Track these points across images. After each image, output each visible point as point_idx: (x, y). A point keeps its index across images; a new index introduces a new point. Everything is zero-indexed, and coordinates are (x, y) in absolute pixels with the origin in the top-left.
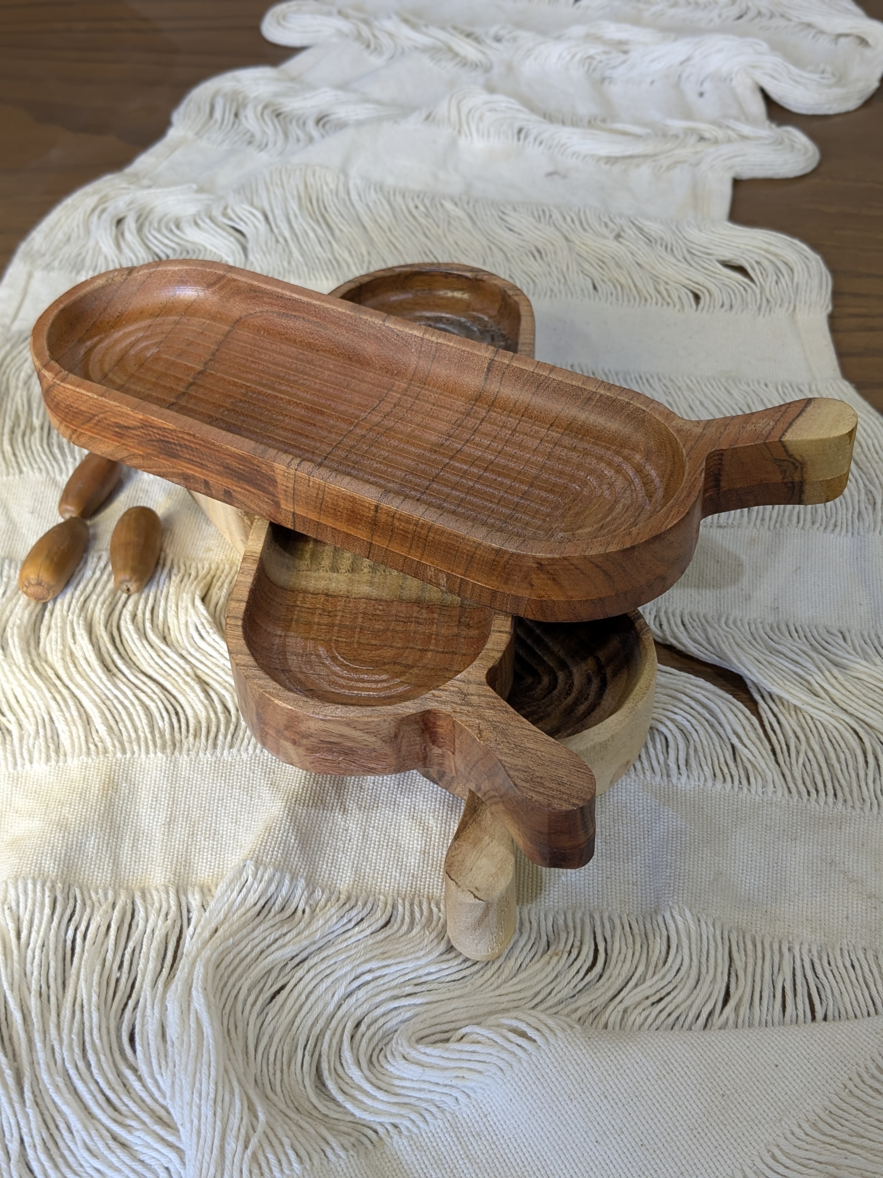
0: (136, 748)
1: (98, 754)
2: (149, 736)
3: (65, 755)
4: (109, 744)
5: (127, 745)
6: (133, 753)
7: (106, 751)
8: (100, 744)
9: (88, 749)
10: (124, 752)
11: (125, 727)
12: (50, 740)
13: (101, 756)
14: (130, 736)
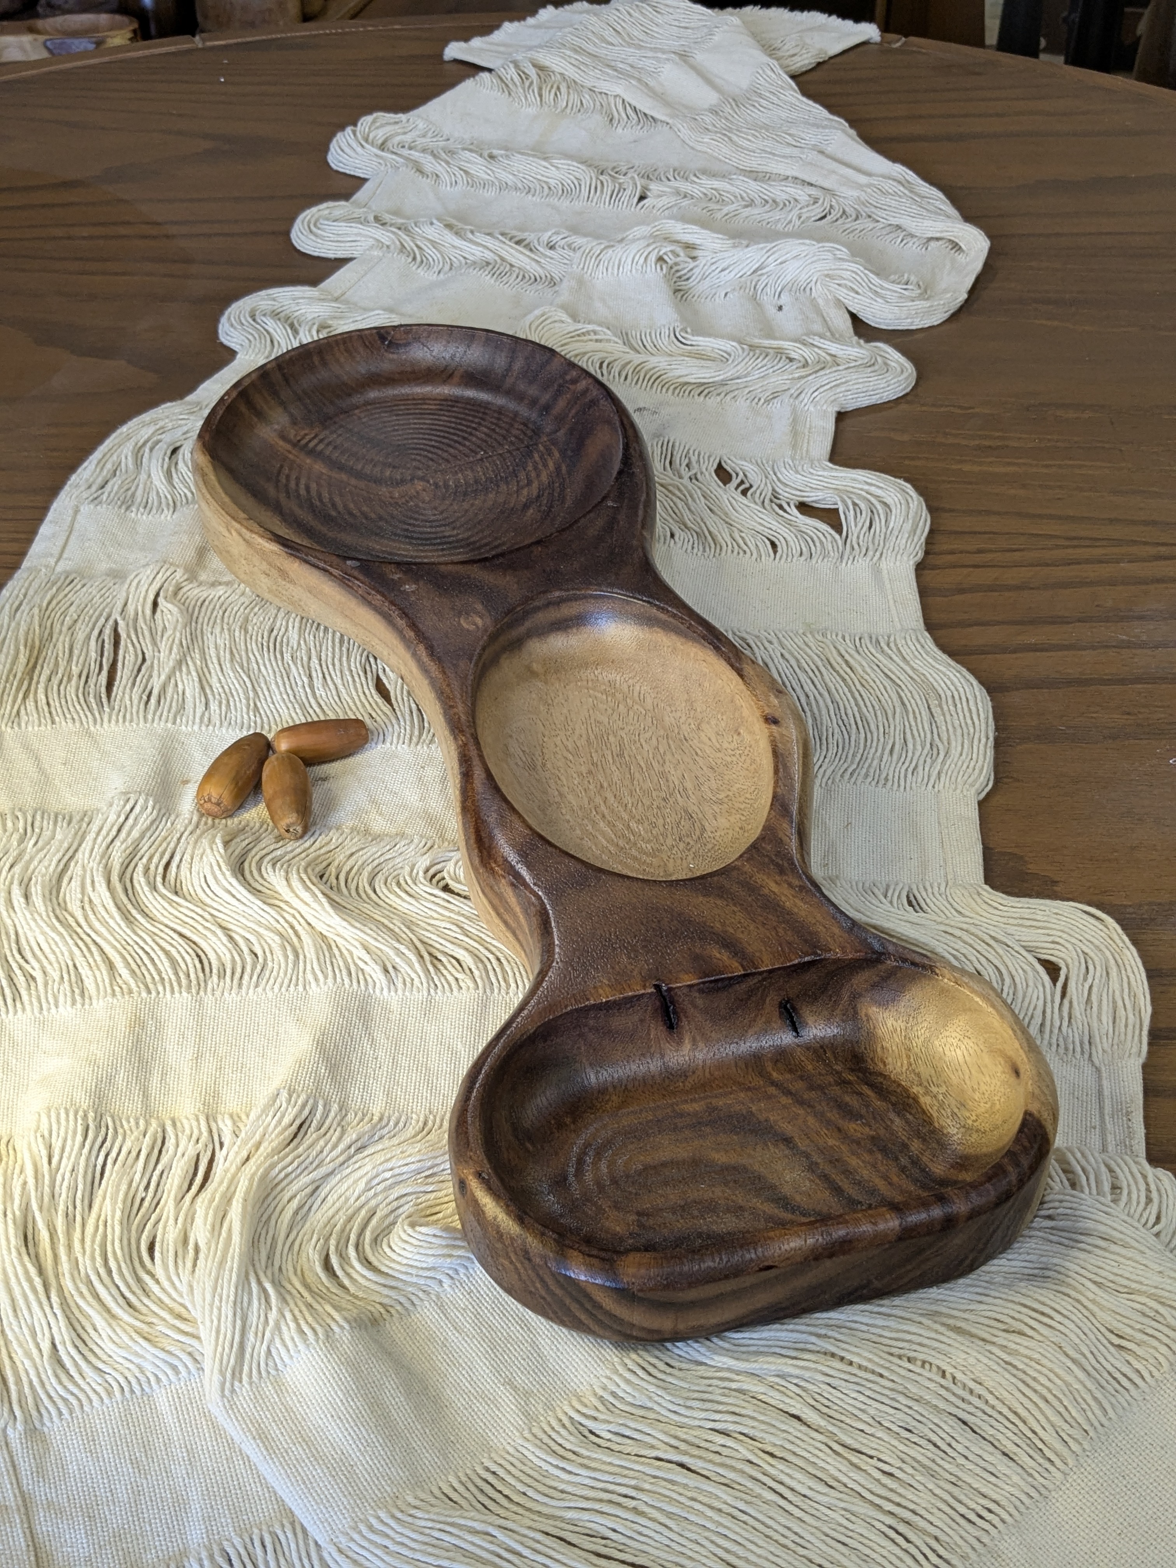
0: (160, 988)
1: (123, 994)
2: (173, 978)
3: (90, 997)
4: (133, 986)
5: (151, 986)
6: (158, 993)
7: (130, 992)
8: (124, 986)
9: (113, 991)
10: (149, 992)
14: (153, 978)
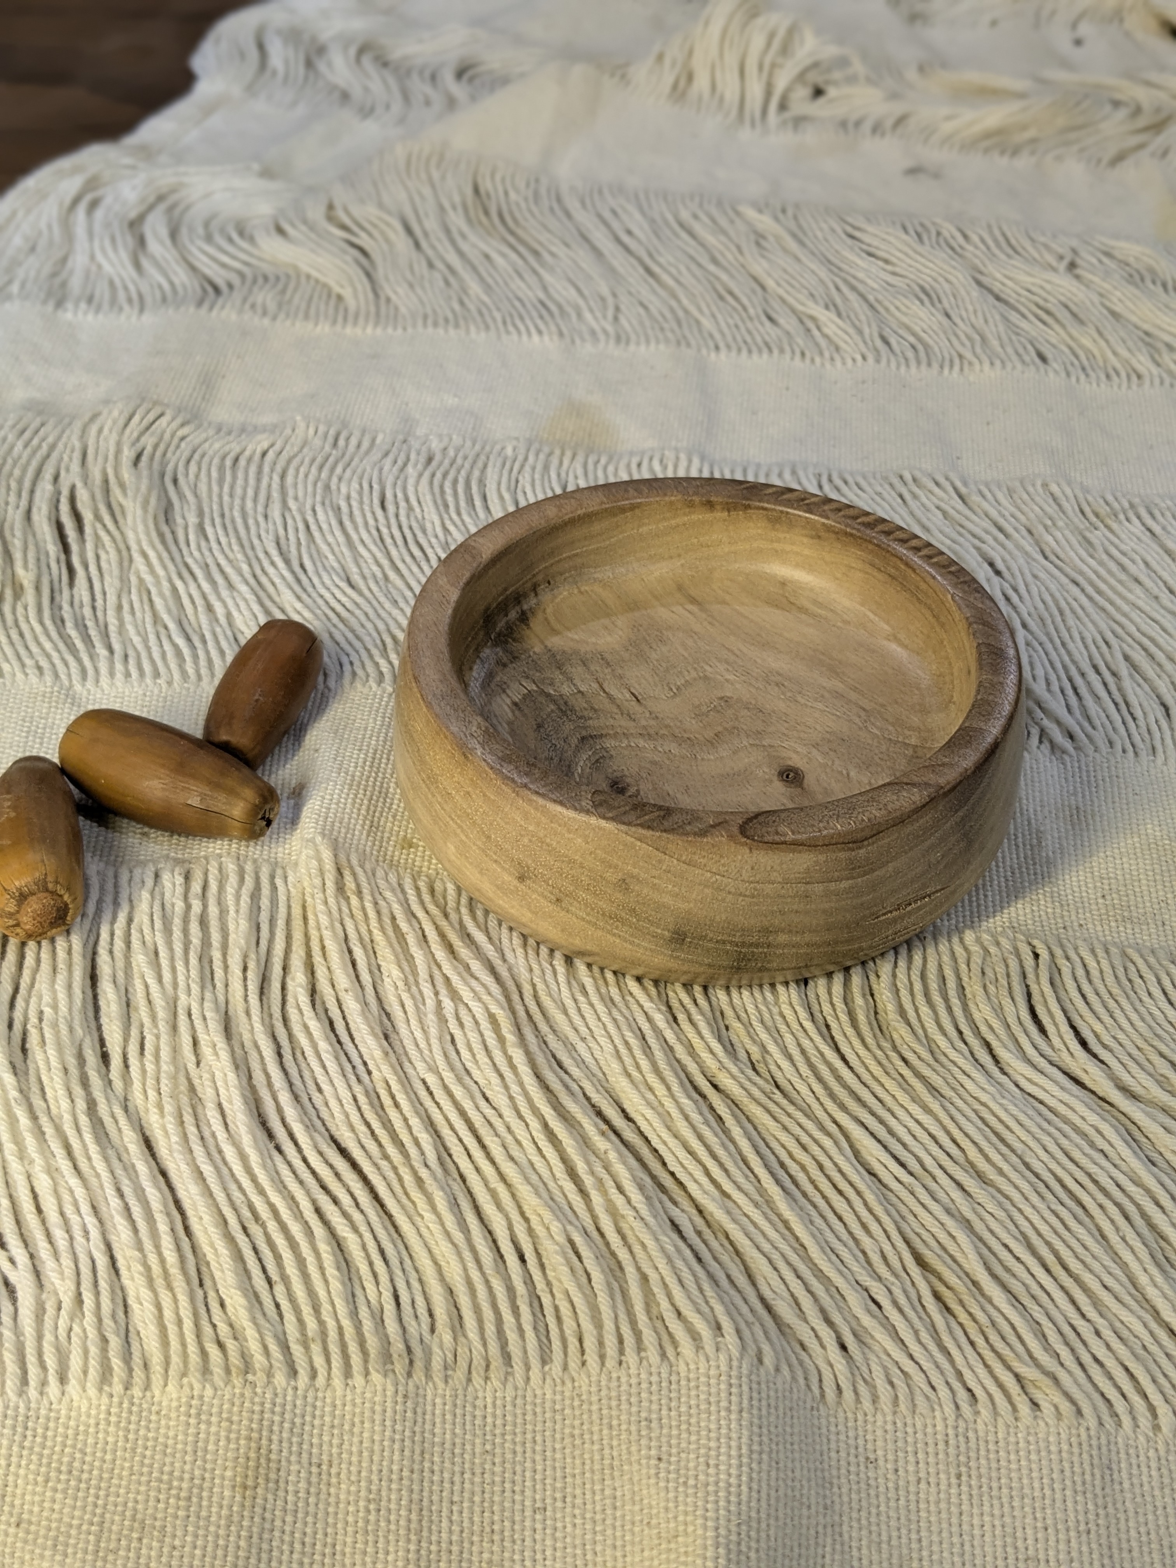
3: (146, 1366)
4: (254, 1346)
11: (292, 1299)
12: (108, 1322)
13: (237, 1381)
